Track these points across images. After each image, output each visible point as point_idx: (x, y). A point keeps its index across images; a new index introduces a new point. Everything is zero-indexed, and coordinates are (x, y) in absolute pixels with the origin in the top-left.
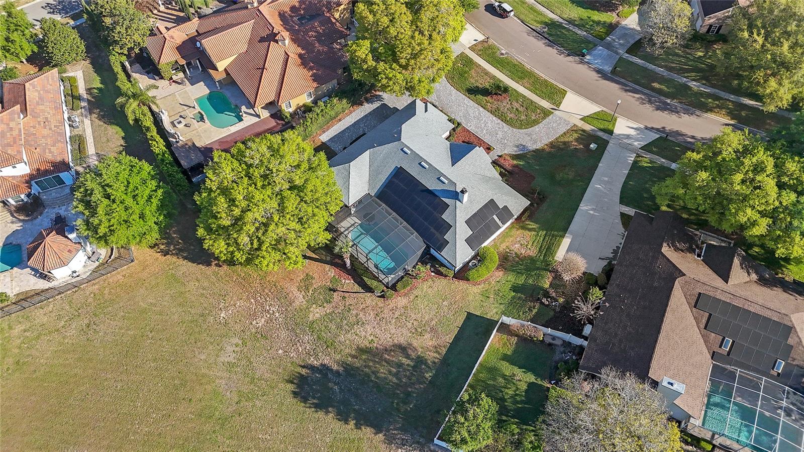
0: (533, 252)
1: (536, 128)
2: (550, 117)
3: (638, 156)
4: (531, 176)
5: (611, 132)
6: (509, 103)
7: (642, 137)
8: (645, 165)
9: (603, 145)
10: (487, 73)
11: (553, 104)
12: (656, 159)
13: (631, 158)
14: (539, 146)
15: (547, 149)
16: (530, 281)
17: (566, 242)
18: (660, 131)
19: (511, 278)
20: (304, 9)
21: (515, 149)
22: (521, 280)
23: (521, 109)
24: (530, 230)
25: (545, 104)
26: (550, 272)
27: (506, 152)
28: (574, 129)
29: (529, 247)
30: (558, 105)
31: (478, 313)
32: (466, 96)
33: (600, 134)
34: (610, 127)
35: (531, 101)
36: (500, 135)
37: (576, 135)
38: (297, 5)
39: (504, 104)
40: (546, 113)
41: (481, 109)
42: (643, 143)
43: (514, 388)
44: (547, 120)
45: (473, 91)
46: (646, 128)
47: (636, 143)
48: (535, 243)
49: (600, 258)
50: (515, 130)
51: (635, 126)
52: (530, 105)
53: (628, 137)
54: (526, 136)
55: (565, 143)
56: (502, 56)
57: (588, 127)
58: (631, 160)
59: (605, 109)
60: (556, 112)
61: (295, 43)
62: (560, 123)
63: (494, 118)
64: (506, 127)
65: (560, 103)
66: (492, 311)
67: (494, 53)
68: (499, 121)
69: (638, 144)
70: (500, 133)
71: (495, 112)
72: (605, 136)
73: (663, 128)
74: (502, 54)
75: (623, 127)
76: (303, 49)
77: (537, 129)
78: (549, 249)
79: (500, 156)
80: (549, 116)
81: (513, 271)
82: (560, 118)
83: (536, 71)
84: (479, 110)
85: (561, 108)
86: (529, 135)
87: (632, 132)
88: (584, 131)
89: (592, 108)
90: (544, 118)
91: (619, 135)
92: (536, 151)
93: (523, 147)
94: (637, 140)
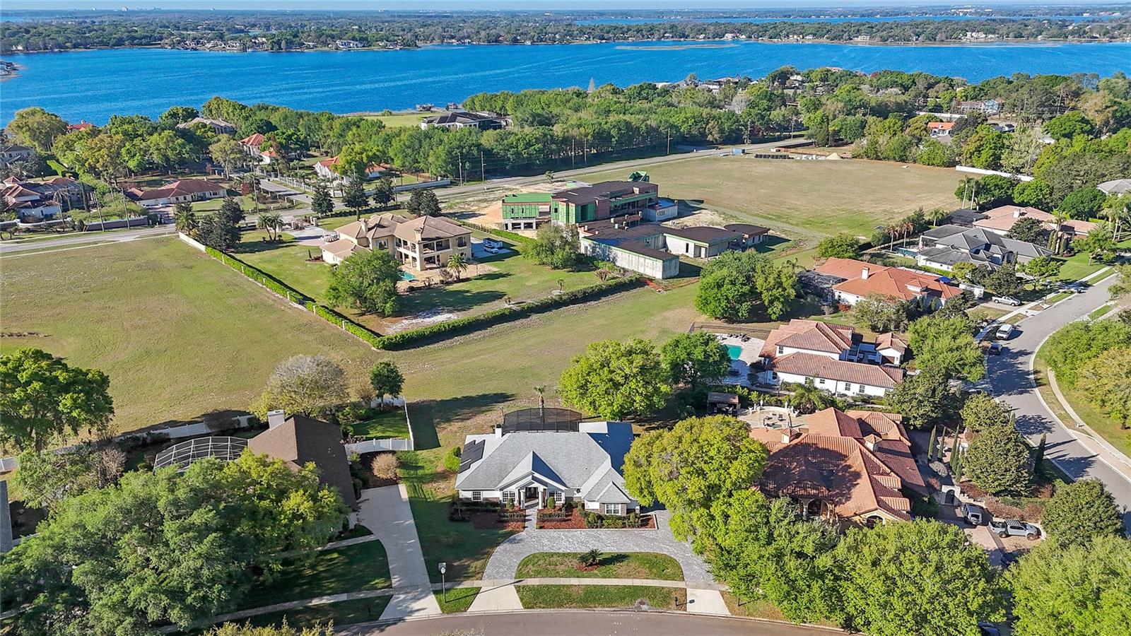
0: (426, 487)
1: (517, 560)
2: (514, 574)
3: (390, 586)
5: (436, 592)
6: (570, 566)
7: (400, 607)
8: (376, 581)
9: (434, 576)
10: (628, 576)
11: (524, 587)
12: (368, 594)
13: (395, 581)
14: (499, 549)
15: (487, 550)
16: (412, 472)
17: (405, 496)
18: (382, 625)
19: (428, 471)
21: (518, 538)
22: (420, 472)
23: (552, 567)
25: (533, 582)
26: (401, 478)
27: (523, 533)
28: (479, 574)
29: (433, 489)
30: (518, 589)
31: (434, 450)
32: (622, 553)
33: (447, 585)
34: (442, 597)
35: (550, 577)
36: (545, 542)
37: (471, 570)
39: (574, 562)
40: (520, 575)
42: (393, 601)
44: (514, 570)
45: (620, 558)
46: (401, 620)
47: (402, 597)
48: (430, 493)
49: (368, 499)
50: (537, 551)
51: (416, 614)
52: (545, 573)
53: (416, 599)
54: (520, 551)
55: (476, 560)
56: (639, 600)
57: (467, 584)
58: (394, 578)
59: (465, 614)
60: (513, 580)
62: (498, 573)
63: (569, 551)
64: (546, 549)
65: (518, 591)
67: (651, 599)
68: (561, 551)
69: (399, 598)
70: (548, 543)
72: (438, 586)
73: (382, 630)
74: (642, 604)
75: (429, 606)
77: (515, 560)
79: (524, 527)
80: (517, 574)
82: (503, 578)
83: (583, 611)
85: (512, 588)
86: (517, 554)
87: (416, 606)
88: (467, 578)
89: (477, 607)
90: (520, 570)
91: (427, 596)
92: (498, 544)
93: (513, 541)
94: (404, 600)
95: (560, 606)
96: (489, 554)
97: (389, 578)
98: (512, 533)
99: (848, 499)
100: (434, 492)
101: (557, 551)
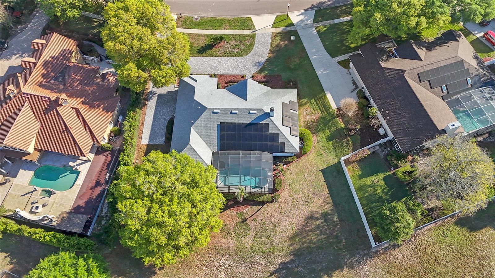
0: (319, 114)
1: (255, 48)
2: (256, 37)
3: (316, 28)
4: (278, 76)
5: (292, 25)
6: (228, 44)
7: (308, 17)
8: (324, 30)
9: (295, 33)
10: (199, 35)
11: (251, 29)
12: (325, 23)
14: (266, 57)
15: (272, 56)
16: (333, 129)
17: (329, 96)
18: (313, 8)
19: (321, 135)
20: (52, 71)
21: (256, 67)
22: (328, 133)
23: (237, 43)
24: (305, 104)
25: (247, 32)
26: (337, 117)
27: (253, 72)
28: (274, 36)
29: (314, 113)
30: (254, 28)
31: (326, 166)
32: (200, 56)
33: (289, 29)
34: (290, 22)
35: (238, 35)
36: (241, 66)
37: (278, 38)
38: (44, 72)
39: (226, 46)
40: (253, 37)
41: (216, 58)
42: (312, 19)
43: (379, 188)
44: (256, 40)
46: (305, 10)
47: (309, 22)
49: (351, 92)
50: (245, 57)
51: (300, 13)
52: (241, 38)
53: (302, 21)
54: (254, 56)
55: (277, 46)
56: (198, 20)
57: (280, 30)
58: (315, 32)
59: (278, 14)
60: (256, 32)
61: (73, 97)
62: (264, 37)
63: (228, 58)
64: (240, 59)
65: (254, 26)
66: (332, 160)
67: (192, 21)
68: (232, 58)
69: (310, 21)
70: (239, 64)
71: (226, 54)
72: (292, 28)
73: (312, 5)
74: (197, 19)
75: (295, 17)
76: (81, 97)
77: (256, 48)
78: (325, 107)
79: (252, 77)
80: (255, 37)
81: (319, 131)
82: (262, 34)
83: (224, 17)
84: (215, 60)
85: (257, 28)
86: (255, 54)
87: (302, 17)
88: (279, 33)
89: (272, 18)
90: (254, 40)
91: (297, 23)
92: (267, 61)
93: (258, 63)
94: (308, 20)
96: (271, 52)
97: (318, 32)
98: (261, 71)
100: (312, 110)
101: (234, 58)
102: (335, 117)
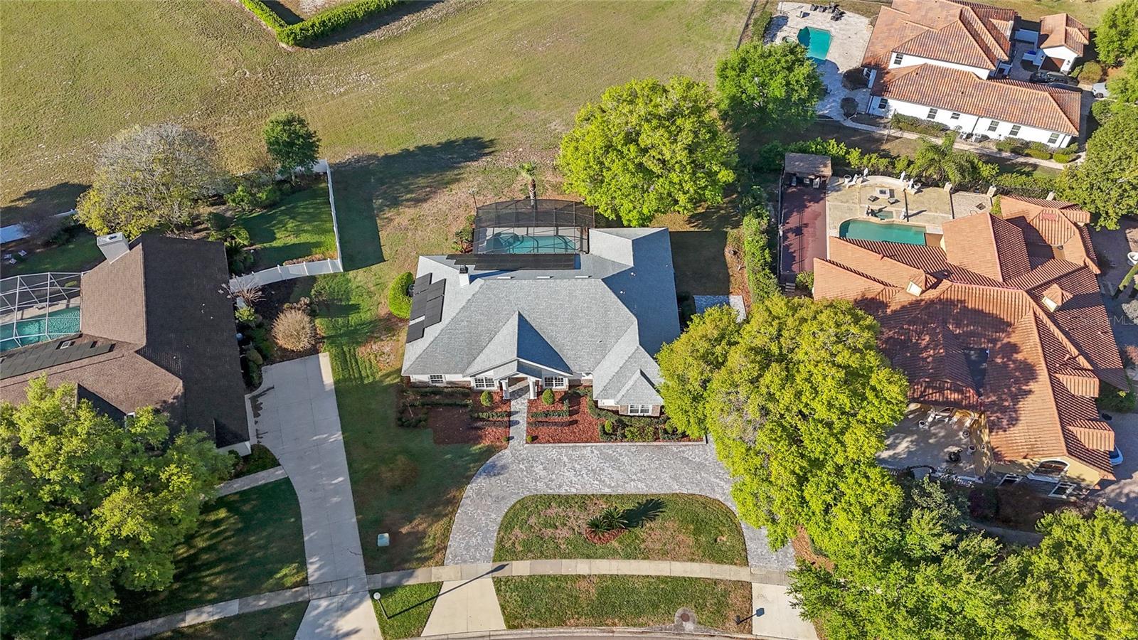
0: (362, 352)
1: (497, 517)
2: (492, 550)
3: (304, 582)
6: (576, 529)
7: (320, 627)
8: (285, 571)
9: (376, 560)
10: (664, 555)
11: (508, 580)
12: (270, 600)
13: (313, 569)
14: (470, 490)
15: (453, 493)
16: (340, 321)
17: (328, 378)
19: (366, 316)
20: (1005, 366)
21: (500, 463)
22: (353, 319)
23: (549, 531)
24: (388, 375)
25: (520, 568)
26: (323, 338)
27: (507, 452)
28: (438, 554)
29: (372, 357)
30: (497, 582)
31: (373, 267)
32: (653, 495)
33: (391, 578)
34: (383, 604)
35: (546, 558)
36: (539, 469)
37: (429, 543)
38: (1019, 357)
39: (581, 521)
40: (504, 553)
41: (607, 491)
42: (310, 615)
44: (493, 542)
45: (648, 509)
47: (324, 604)
48: (367, 364)
49: (273, 388)
50: (527, 494)
52: (537, 548)
53: (345, 609)
54: (502, 494)
55: (434, 520)
56: (680, 610)
57: (420, 575)
58: (312, 563)
60: (489, 566)
61: (910, 304)
62: (468, 550)
63: (574, 491)
64: (542, 489)
65: (498, 590)
66: (359, 277)
67: (700, 607)
68: (562, 492)
69: (318, 606)
70: (543, 473)
71: (584, 501)
72: (378, 579)
74: (685, 618)
77: (494, 516)
78: (342, 361)
79: (509, 439)
80: (496, 550)
81: (371, 322)
82: (475, 560)
83: (596, 630)
84: (610, 486)
85: (488, 582)
86: (498, 500)
88: (423, 561)
90: (500, 542)
91: (360, 602)
92: (468, 480)
93: (494, 471)
94: (327, 612)
95: (562, 622)
96: (454, 503)
97: (303, 565)
98: (491, 451)
99: (1014, 421)
100: (374, 362)
101: (556, 492)
102: (329, 337)
